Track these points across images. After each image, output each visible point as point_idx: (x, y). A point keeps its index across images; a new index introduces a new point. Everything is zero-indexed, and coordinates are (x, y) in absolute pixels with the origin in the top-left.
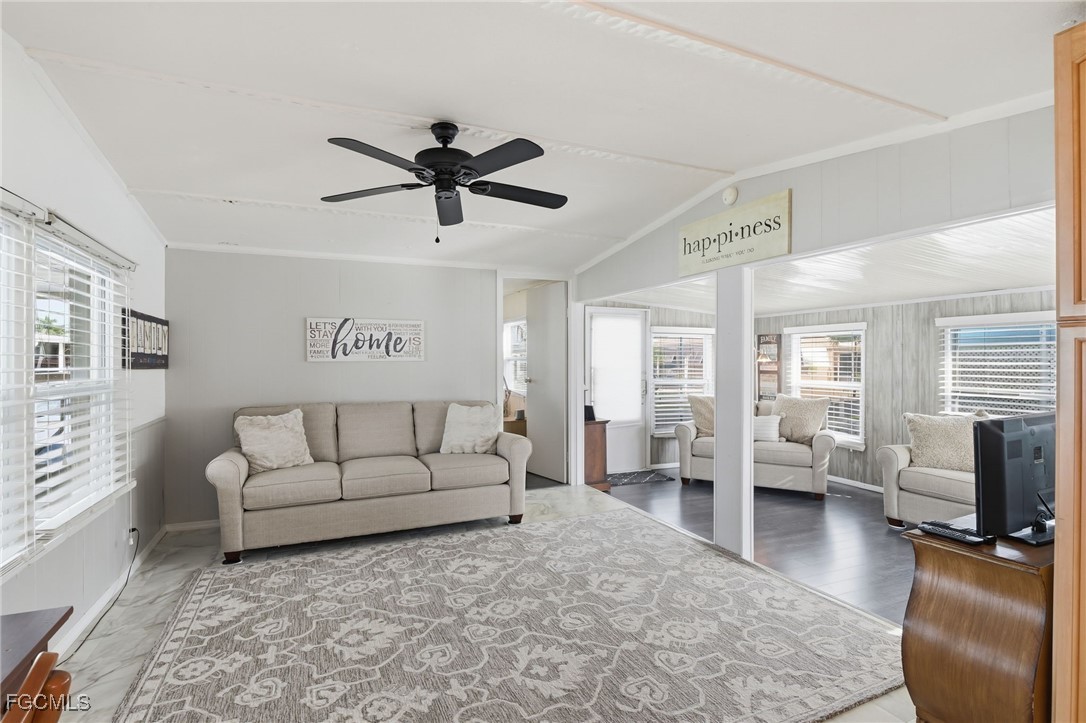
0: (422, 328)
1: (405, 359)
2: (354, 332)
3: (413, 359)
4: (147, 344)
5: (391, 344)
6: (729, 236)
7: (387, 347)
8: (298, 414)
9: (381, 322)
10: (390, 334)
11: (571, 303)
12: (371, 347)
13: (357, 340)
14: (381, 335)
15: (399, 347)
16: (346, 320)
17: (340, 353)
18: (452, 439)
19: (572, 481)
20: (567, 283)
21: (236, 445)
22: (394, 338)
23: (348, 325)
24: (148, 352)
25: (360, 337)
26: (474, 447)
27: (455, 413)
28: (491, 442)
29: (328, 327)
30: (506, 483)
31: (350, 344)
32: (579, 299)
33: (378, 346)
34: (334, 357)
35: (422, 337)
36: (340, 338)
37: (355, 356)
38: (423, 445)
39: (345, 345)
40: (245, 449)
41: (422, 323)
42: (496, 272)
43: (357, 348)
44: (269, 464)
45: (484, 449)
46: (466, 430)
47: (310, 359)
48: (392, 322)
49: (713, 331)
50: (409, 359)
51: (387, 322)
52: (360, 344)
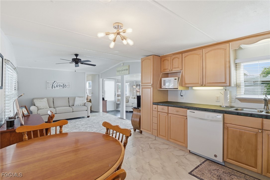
0: (70, 83)
2: (56, 84)
3: (68, 89)
5: (64, 86)
6: (122, 70)
7: (63, 87)
9: (62, 82)
10: (64, 84)
11: (100, 79)
12: (60, 86)
13: (57, 85)
14: (62, 84)
15: (65, 87)
16: (55, 81)
17: (53, 88)
18: (76, 103)
19: (100, 112)
20: (99, 75)
21: (34, 105)
22: (64, 85)
23: (55, 82)
25: (58, 85)
26: (81, 105)
27: (77, 99)
29: (51, 83)
30: (87, 110)
31: (56, 86)
32: (101, 78)
33: (61, 86)
34: (52, 88)
35: (70, 85)
36: (53, 85)
37: (56, 88)
38: (71, 105)
39: (55, 86)
40: (36, 105)
42: (85, 73)
43: (57, 87)
45: (83, 105)
46: (78, 102)
47: (47, 89)
48: (64, 82)
49: (129, 84)
50: (67, 89)
51: (63, 82)
52: (58, 86)
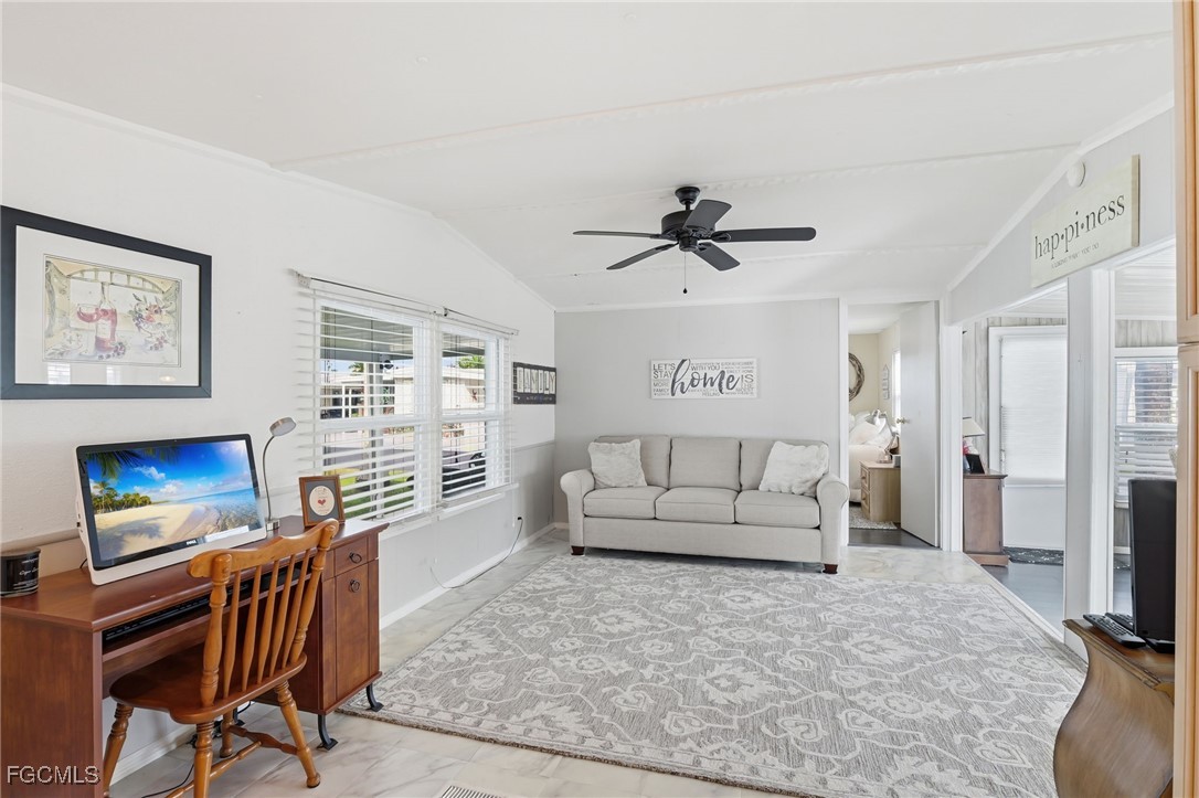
0: (755, 365)
1: (737, 396)
2: (690, 372)
3: (745, 396)
4: (534, 386)
5: (724, 381)
6: (1075, 228)
7: (720, 385)
8: (637, 443)
9: (715, 361)
10: (723, 372)
11: (943, 327)
12: (705, 385)
13: (693, 379)
14: (714, 374)
15: (731, 385)
16: (683, 361)
17: (678, 391)
18: (772, 477)
20: (937, 303)
21: (587, 465)
22: (727, 376)
23: (686, 363)
24: (534, 391)
25: (696, 376)
26: (790, 487)
27: (779, 451)
28: (809, 484)
29: (669, 368)
30: (818, 528)
31: (687, 383)
32: (952, 322)
33: (712, 385)
34: (673, 395)
35: (754, 374)
36: (678, 377)
37: (691, 394)
38: (746, 481)
39: (683, 383)
40: (593, 468)
41: (755, 360)
42: (839, 299)
43: (693, 386)
44: (609, 483)
45: (801, 490)
46: (783, 469)
47: (654, 397)
48: (724, 361)
50: (741, 396)
51: (720, 361)
52: (696, 382)
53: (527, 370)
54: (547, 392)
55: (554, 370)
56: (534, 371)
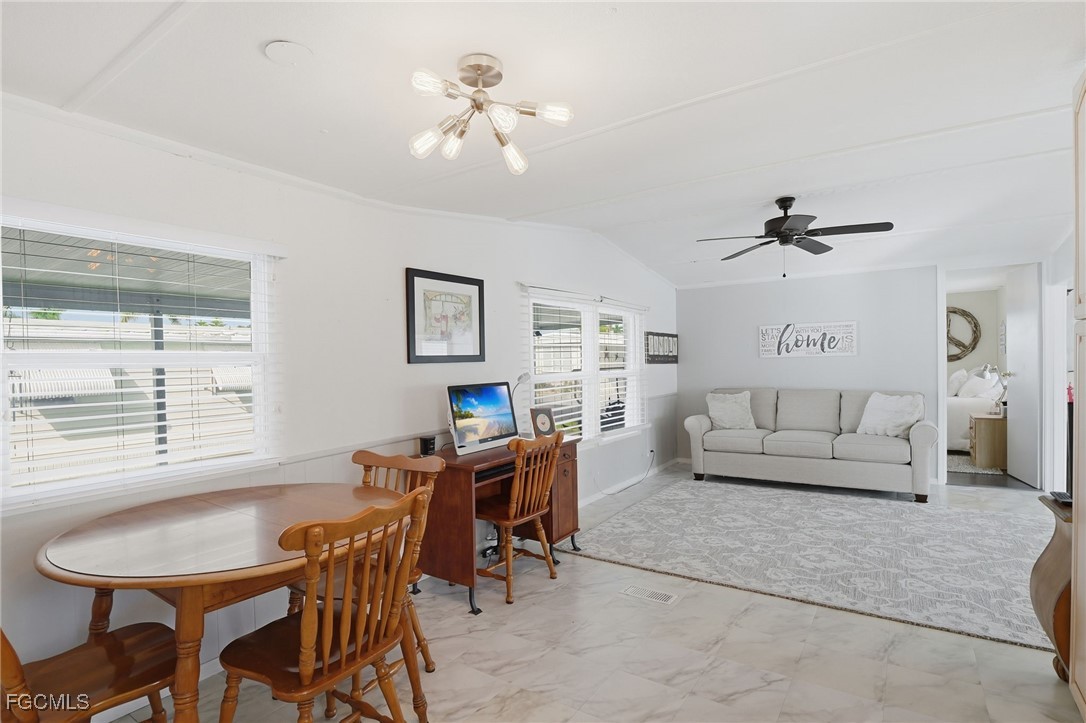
0: (854, 327)
1: (838, 354)
2: (794, 334)
3: (845, 353)
4: (661, 350)
5: (826, 342)
7: (822, 345)
8: (747, 394)
9: (816, 325)
10: (825, 334)
11: (1045, 287)
12: (808, 345)
13: (797, 340)
14: (817, 336)
15: (832, 345)
16: (788, 326)
17: (784, 351)
18: (869, 422)
20: (1040, 264)
21: (704, 411)
22: (828, 337)
23: (790, 328)
24: (661, 354)
25: (800, 338)
26: (885, 430)
27: (875, 400)
28: (903, 428)
29: (775, 332)
30: (909, 464)
31: (792, 344)
33: (815, 345)
34: (779, 354)
35: (854, 335)
36: (783, 340)
37: (795, 353)
38: (845, 425)
39: (788, 345)
41: (855, 323)
42: (936, 267)
43: (797, 346)
44: (724, 425)
45: (895, 433)
46: (879, 416)
47: (763, 356)
48: (826, 324)
50: (842, 354)
51: (822, 325)
52: (800, 343)
53: (656, 337)
54: (671, 354)
55: (676, 336)
56: (661, 338)
